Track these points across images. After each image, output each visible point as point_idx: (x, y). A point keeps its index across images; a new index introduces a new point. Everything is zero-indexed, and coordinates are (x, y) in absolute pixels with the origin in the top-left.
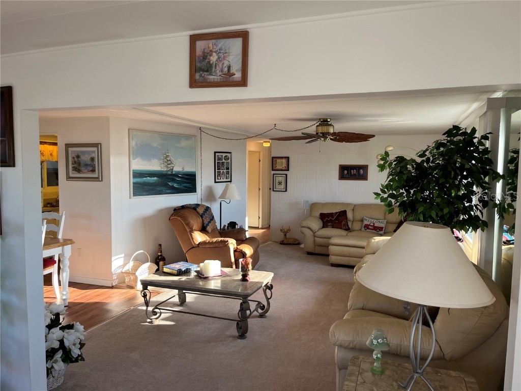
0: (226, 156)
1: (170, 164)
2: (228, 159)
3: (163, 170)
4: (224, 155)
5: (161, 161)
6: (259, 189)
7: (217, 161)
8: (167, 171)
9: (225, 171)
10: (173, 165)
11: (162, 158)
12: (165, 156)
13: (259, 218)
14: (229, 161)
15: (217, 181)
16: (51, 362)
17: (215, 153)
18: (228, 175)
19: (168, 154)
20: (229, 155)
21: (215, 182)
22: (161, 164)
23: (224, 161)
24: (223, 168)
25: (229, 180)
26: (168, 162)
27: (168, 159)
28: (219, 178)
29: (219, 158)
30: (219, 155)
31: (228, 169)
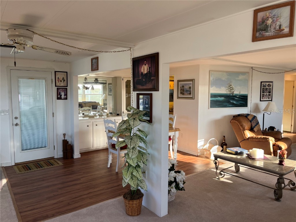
0: (269, 84)
1: (232, 90)
2: (270, 86)
3: (227, 93)
4: (267, 83)
5: (227, 88)
6: (293, 106)
7: (262, 88)
8: (230, 94)
9: (268, 94)
10: (234, 90)
11: (227, 86)
12: (229, 85)
13: (292, 126)
14: (271, 87)
15: (262, 100)
16: (170, 187)
17: (261, 82)
18: (269, 97)
19: (231, 84)
20: (271, 83)
21: (261, 101)
22: (227, 90)
23: (267, 87)
24: (266, 92)
25: (271, 100)
27: (231, 87)
28: (263, 98)
29: (264, 85)
30: (264, 84)
31: (270, 92)
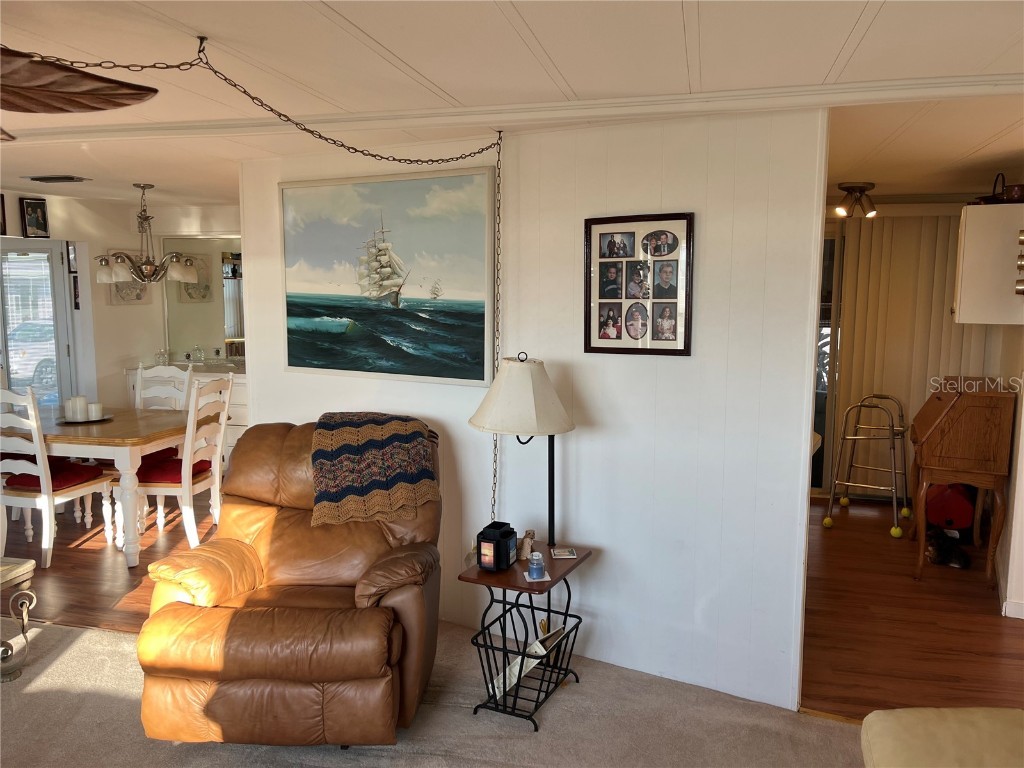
0: (657, 235)
1: (388, 278)
2: (673, 247)
3: (366, 294)
4: (642, 229)
5: (363, 270)
7: (597, 260)
8: (379, 299)
9: (650, 303)
10: (400, 281)
11: (365, 258)
12: (374, 251)
14: (679, 255)
15: (596, 342)
18: (666, 324)
19: (382, 245)
20: (678, 226)
21: (589, 348)
22: (361, 277)
23: (640, 256)
25: (680, 345)
26: (383, 269)
27: (384, 259)
28: (612, 331)
29: (612, 244)
30: (612, 234)
31: (672, 292)
